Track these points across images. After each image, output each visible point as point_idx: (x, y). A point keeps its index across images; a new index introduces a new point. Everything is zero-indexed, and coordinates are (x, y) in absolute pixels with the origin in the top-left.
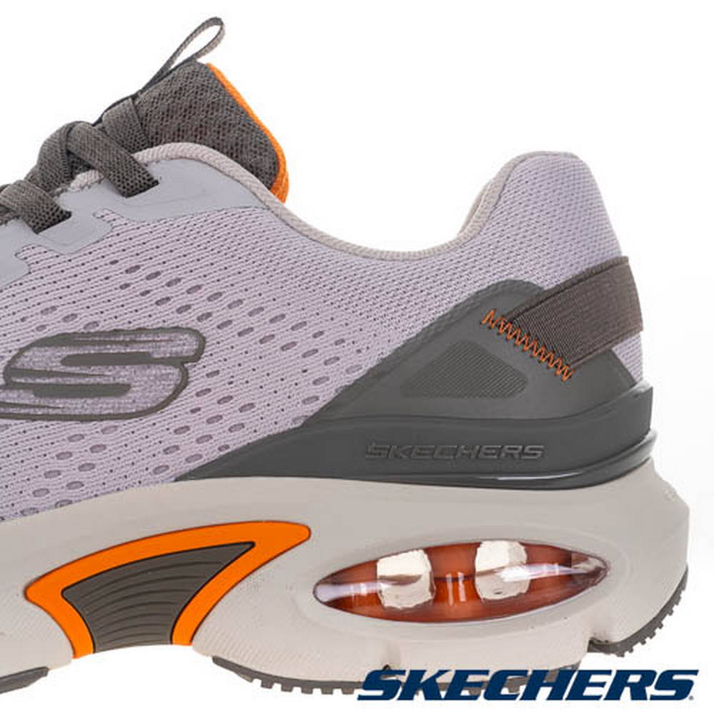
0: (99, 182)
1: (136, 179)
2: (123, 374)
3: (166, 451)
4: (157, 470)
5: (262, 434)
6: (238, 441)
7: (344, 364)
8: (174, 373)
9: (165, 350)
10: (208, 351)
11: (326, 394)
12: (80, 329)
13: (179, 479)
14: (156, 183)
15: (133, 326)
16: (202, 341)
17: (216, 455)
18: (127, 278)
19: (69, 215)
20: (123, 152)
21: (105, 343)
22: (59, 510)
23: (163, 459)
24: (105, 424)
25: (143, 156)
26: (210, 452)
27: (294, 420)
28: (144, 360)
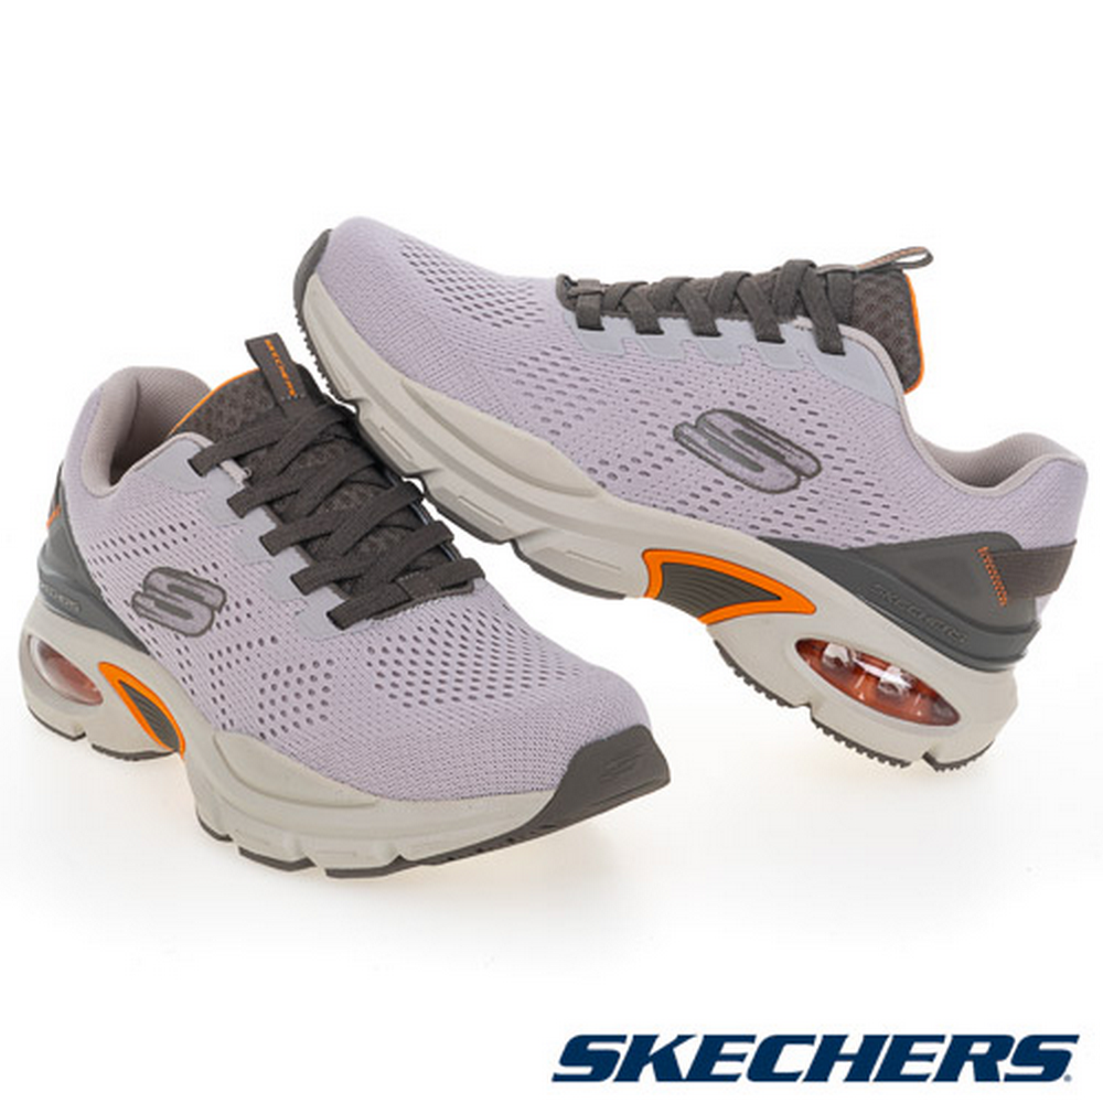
0: (810, 330)
1: (834, 343)
2: (764, 460)
3: (763, 519)
4: (753, 527)
5: (821, 541)
6: (806, 537)
7: (889, 531)
8: (794, 477)
9: (794, 461)
10: (820, 476)
11: (871, 541)
12: (754, 418)
13: (760, 538)
14: (843, 354)
15: (786, 436)
16: (819, 469)
17: (790, 538)
18: (797, 405)
19: (782, 341)
20: (834, 320)
21: (761, 434)
22: (687, 518)
23: (758, 522)
24: (738, 483)
25: (844, 329)
26: (786, 534)
27: (843, 545)
28: (780, 459)
